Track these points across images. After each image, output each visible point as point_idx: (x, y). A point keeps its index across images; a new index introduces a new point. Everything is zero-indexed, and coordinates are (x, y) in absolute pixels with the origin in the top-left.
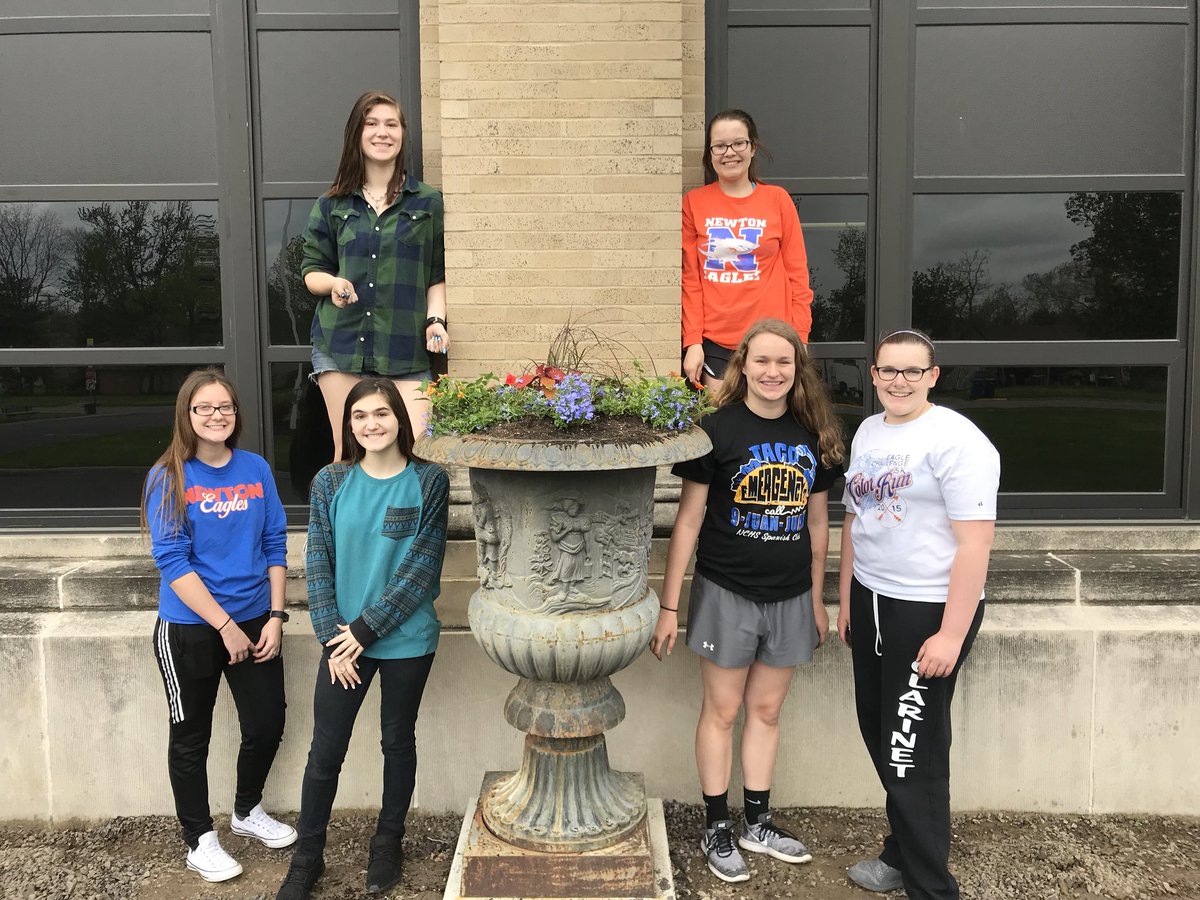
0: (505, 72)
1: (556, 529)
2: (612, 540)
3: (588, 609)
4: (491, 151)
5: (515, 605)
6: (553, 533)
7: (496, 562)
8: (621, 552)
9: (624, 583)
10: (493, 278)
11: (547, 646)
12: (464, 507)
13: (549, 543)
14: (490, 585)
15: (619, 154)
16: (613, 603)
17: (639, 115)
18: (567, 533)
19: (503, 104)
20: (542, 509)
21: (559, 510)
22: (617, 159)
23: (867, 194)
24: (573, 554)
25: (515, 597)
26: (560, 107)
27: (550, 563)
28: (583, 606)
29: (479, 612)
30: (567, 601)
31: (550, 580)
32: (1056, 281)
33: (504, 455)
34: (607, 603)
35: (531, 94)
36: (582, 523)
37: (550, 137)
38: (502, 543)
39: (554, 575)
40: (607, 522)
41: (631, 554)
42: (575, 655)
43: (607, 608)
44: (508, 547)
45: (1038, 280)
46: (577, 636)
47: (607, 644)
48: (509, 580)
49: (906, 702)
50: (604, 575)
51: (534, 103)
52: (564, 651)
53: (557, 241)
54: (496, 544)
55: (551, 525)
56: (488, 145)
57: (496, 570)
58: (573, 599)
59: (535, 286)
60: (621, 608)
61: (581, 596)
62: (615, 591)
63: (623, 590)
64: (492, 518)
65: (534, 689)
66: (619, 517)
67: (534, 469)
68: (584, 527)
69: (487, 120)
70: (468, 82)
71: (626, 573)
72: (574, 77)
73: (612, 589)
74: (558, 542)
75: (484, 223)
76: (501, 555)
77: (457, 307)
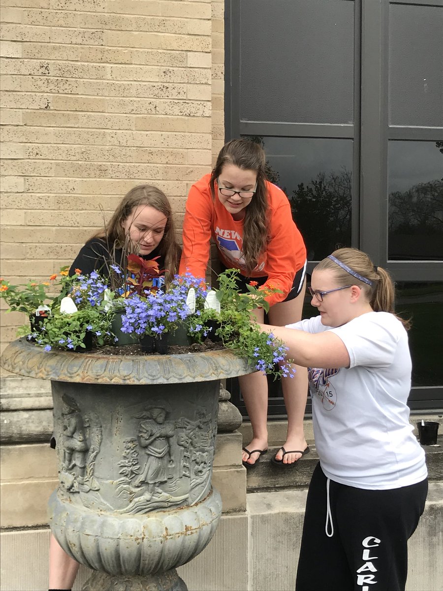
0: (57, 19)
1: (146, 436)
2: (191, 444)
3: (170, 507)
4: (43, 89)
5: (102, 507)
6: (143, 440)
7: (84, 468)
8: (198, 453)
9: (199, 481)
10: (43, 202)
11: (135, 544)
12: (15, 413)
13: (137, 449)
14: (75, 489)
15: (157, 97)
16: (190, 500)
17: (175, 64)
18: (155, 439)
19: (54, 48)
20: (132, 418)
21: (148, 418)
22: (157, 102)
23: (352, 139)
24: (159, 458)
25: (102, 500)
26: (106, 53)
27: (138, 466)
28: (166, 504)
29: (64, 515)
30: (152, 501)
31: (137, 482)
32: (415, 200)
33: (107, 370)
34: (185, 500)
35: (79, 41)
36: (168, 430)
37: (96, 79)
38: (91, 450)
39: (141, 478)
40: (188, 427)
41: (205, 454)
42: (160, 549)
43: (185, 504)
44: (97, 454)
45: (400, 198)
46: (162, 532)
47: (187, 537)
48: (96, 484)
49: (362, 573)
50: (184, 475)
51: (82, 48)
52: (150, 546)
53: (102, 171)
54: (85, 451)
55: (140, 432)
56: (40, 83)
57: (83, 475)
58: (157, 499)
59: (82, 210)
60: (196, 504)
61: (164, 495)
62: (192, 489)
63: (197, 488)
64: (81, 427)
65: (112, 583)
66: (197, 422)
67: (136, 383)
68: (170, 433)
69: (39, 61)
70: (22, 26)
71: (201, 472)
72: (118, 28)
73: (189, 487)
74: (146, 447)
75: (35, 152)
76: (89, 461)
77: (9, 227)
